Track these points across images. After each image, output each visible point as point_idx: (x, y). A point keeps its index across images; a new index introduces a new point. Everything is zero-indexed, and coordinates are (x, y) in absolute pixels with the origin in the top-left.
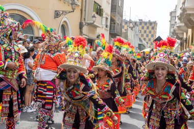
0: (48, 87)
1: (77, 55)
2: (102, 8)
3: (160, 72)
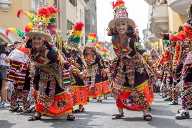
3: (121, 27)
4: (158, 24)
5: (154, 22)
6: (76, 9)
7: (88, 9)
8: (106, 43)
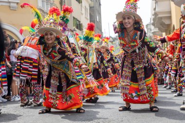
0: (33, 64)
1: (52, 21)
2: (81, 23)
3: (127, 21)
4: (161, 18)
5: (157, 17)
6: (81, 6)
7: (92, 5)
8: (111, 38)
